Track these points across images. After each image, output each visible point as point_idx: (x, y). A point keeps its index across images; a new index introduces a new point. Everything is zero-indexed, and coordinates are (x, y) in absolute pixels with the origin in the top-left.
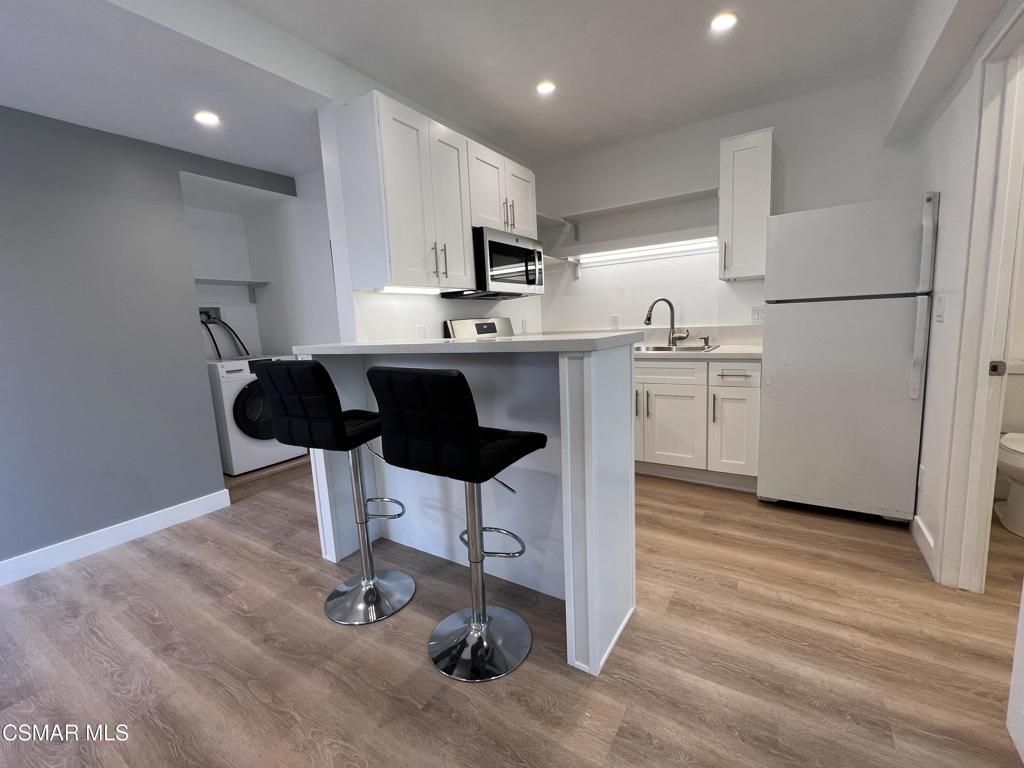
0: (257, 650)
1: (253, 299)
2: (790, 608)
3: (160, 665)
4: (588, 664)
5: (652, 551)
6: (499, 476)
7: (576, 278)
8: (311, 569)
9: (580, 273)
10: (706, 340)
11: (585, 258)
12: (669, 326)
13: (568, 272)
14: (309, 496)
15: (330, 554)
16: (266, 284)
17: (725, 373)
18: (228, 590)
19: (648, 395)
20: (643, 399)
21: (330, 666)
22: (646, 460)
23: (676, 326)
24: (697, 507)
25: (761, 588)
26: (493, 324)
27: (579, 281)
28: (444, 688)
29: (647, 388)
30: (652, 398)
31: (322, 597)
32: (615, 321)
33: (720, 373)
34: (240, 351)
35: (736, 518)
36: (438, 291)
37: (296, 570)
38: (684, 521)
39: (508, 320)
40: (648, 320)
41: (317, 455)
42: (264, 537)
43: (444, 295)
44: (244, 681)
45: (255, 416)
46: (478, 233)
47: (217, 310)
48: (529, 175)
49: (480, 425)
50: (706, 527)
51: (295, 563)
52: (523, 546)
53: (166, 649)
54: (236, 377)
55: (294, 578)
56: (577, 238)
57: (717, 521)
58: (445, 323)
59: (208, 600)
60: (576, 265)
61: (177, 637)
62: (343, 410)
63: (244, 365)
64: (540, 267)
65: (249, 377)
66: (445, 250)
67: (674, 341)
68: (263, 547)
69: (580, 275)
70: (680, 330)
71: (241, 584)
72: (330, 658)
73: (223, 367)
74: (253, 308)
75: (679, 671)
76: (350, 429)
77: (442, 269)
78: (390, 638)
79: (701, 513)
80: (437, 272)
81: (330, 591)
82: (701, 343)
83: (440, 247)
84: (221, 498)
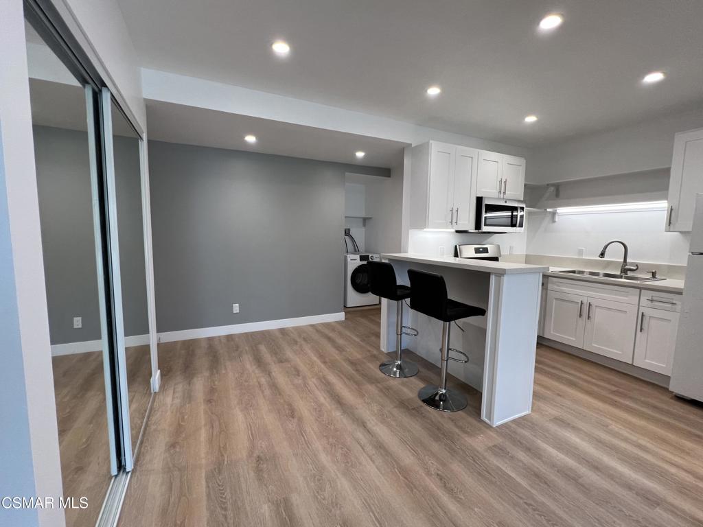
0: (354, 372)
1: (364, 225)
2: (640, 446)
3: (323, 366)
4: (490, 420)
5: (559, 395)
6: (457, 321)
7: (554, 221)
8: (375, 352)
9: (557, 218)
10: (654, 274)
11: (560, 210)
12: (623, 260)
13: (548, 218)
14: (379, 324)
15: (384, 348)
16: (371, 218)
17: (654, 299)
18: (344, 350)
19: (590, 305)
20: (586, 308)
21: (379, 385)
22: (584, 349)
23: (628, 261)
24: (613, 385)
25: (625, 433)
26: (487, 248)
27: (555, 224)
28: (421, 406)
29: (590, 300)
30: (593, 308)
31: (379, 364)
32: (580, 252)
33: (650, 298)
34: (356, 251)
35: (643, 399)
36: (454, 230)
37: (369, 351)
38: (595, 389)
39: (499, 246)
40: (602, 255)
41: (384, 301)
42: (357, 336)
43: (457, 231)
44: (348, 379)
45: (358, 281)
46: (479, 200)
47: (349, 230)
48: (522, 161)
49: (449, 298)
50: (611, 396)
51: (369, 348)
52: (468, 359)
53: (325, 363)
54: (354, 262)
55: (368, 354)
56: (557, 195)
57: (624, 396)
58: (456, 246)
59: (337, 352)
60: (554, 214)
61: (327, 360)
62: (398, 284)
63: (358, 257)
64: (522, 213)
65: (358, 263)
66: (457, 211)
67: (625, 271)
68: (357, 340)
69: (557, 220)
70: (632, 264)
71: (348, 350)
72: (379, 383)
73: (350, 257)
74: (363, 229)
75: (539, 441)
76: (399, 292)
77: (455, 220)
78: (403, 384)
79: (614, 388)
80: (451, 222)
81: (381, 362)
82: (650, 276)
83: (455, 209)
84: (341, 316)
